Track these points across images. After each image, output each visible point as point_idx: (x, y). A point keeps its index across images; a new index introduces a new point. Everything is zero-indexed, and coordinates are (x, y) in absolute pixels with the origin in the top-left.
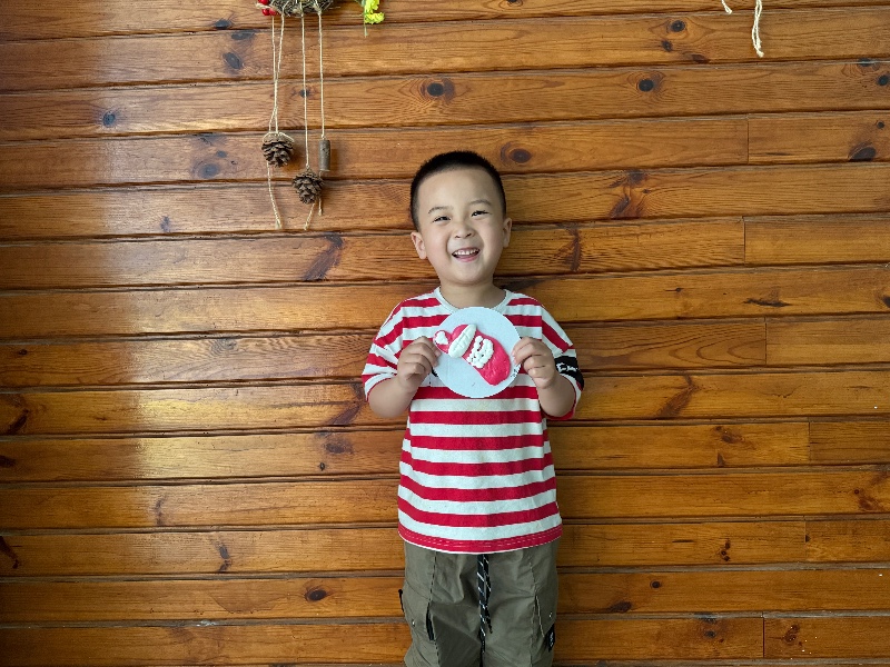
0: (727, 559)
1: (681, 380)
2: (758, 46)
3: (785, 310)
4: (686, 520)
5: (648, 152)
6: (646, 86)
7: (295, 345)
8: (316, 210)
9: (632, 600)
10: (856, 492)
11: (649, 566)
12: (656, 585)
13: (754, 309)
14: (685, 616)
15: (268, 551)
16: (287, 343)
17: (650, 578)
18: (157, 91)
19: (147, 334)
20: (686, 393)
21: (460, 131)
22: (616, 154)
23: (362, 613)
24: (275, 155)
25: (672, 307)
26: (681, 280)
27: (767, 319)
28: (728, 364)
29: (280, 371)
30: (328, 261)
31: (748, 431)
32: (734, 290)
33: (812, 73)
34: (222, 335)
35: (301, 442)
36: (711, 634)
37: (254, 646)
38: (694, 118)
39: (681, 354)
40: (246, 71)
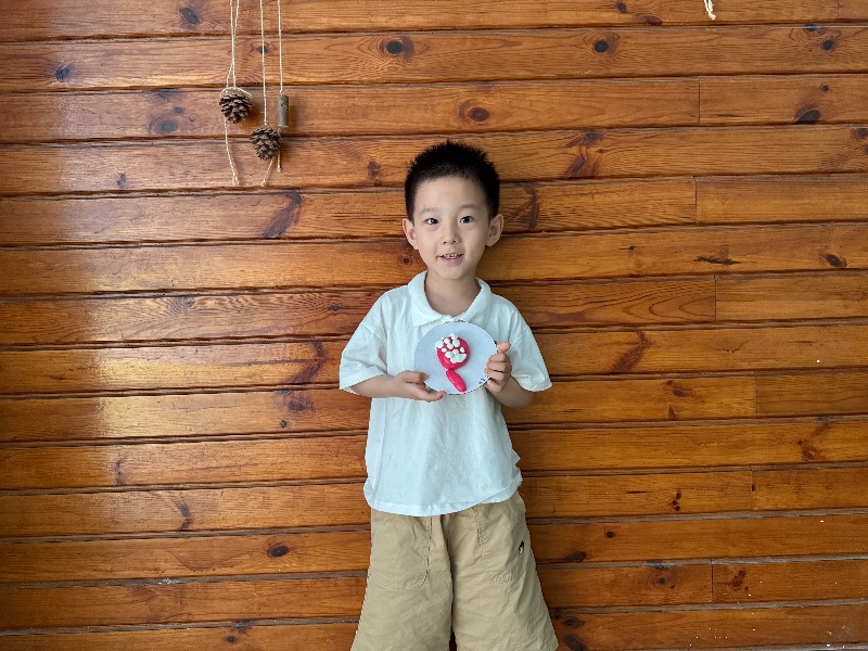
0: (678, 508)
1: (634, 337)
2: (709, 8)
3: (733, 267)
4: (637, 471)
5: (602, 112)
6: (601, 47)
7: (256, 303)
8: (274, 167)
9: (587, 549)
10: (800, 443)
11: (602, 517)
12: (610, 535)
13: (705, 267)
14: (638, 564)
15: (230, 509)
16: (247, 301)
17: (604, 528)
18: (113, 46)
19: (104, 292)
20: (637, 349)
21: (419, 89)
22: (572, 114)
23: (324, 568)
24: (234, 110)
25: (624, 265)
26: (635, 238)
27: (717, 277)
28: (679, 320)
29: (240, 329)
30: (287, 220)
31: (698, 385)
32: (685, 248)
33: (761, 36)
34: (180, 293)
35: (262, 400)
36: (662, 581)
37: (216, 603)
38: (647, 80)
39: (633, 310)
40: (203, 27)
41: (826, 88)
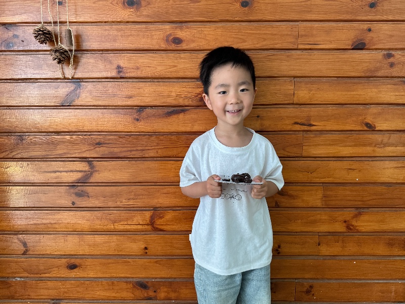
0: (279, 253)
3: (313, 128)
5: (244, 41)
6: (244, 4)
10: (345, 222)
13: (297, 127)
21: (144, 26)
22: (228, 42)
23: (94, 276)
25: (254, 125)
26: (260, 111)
27: (304, 133)
28: (282, 155)
29: (50, 154)
30: (73, 96)
31: (292, 190)
32: (287, 117)
34: (19, 134)
35: (62, 190)
38: (270, 23)
41: (370, 30)
